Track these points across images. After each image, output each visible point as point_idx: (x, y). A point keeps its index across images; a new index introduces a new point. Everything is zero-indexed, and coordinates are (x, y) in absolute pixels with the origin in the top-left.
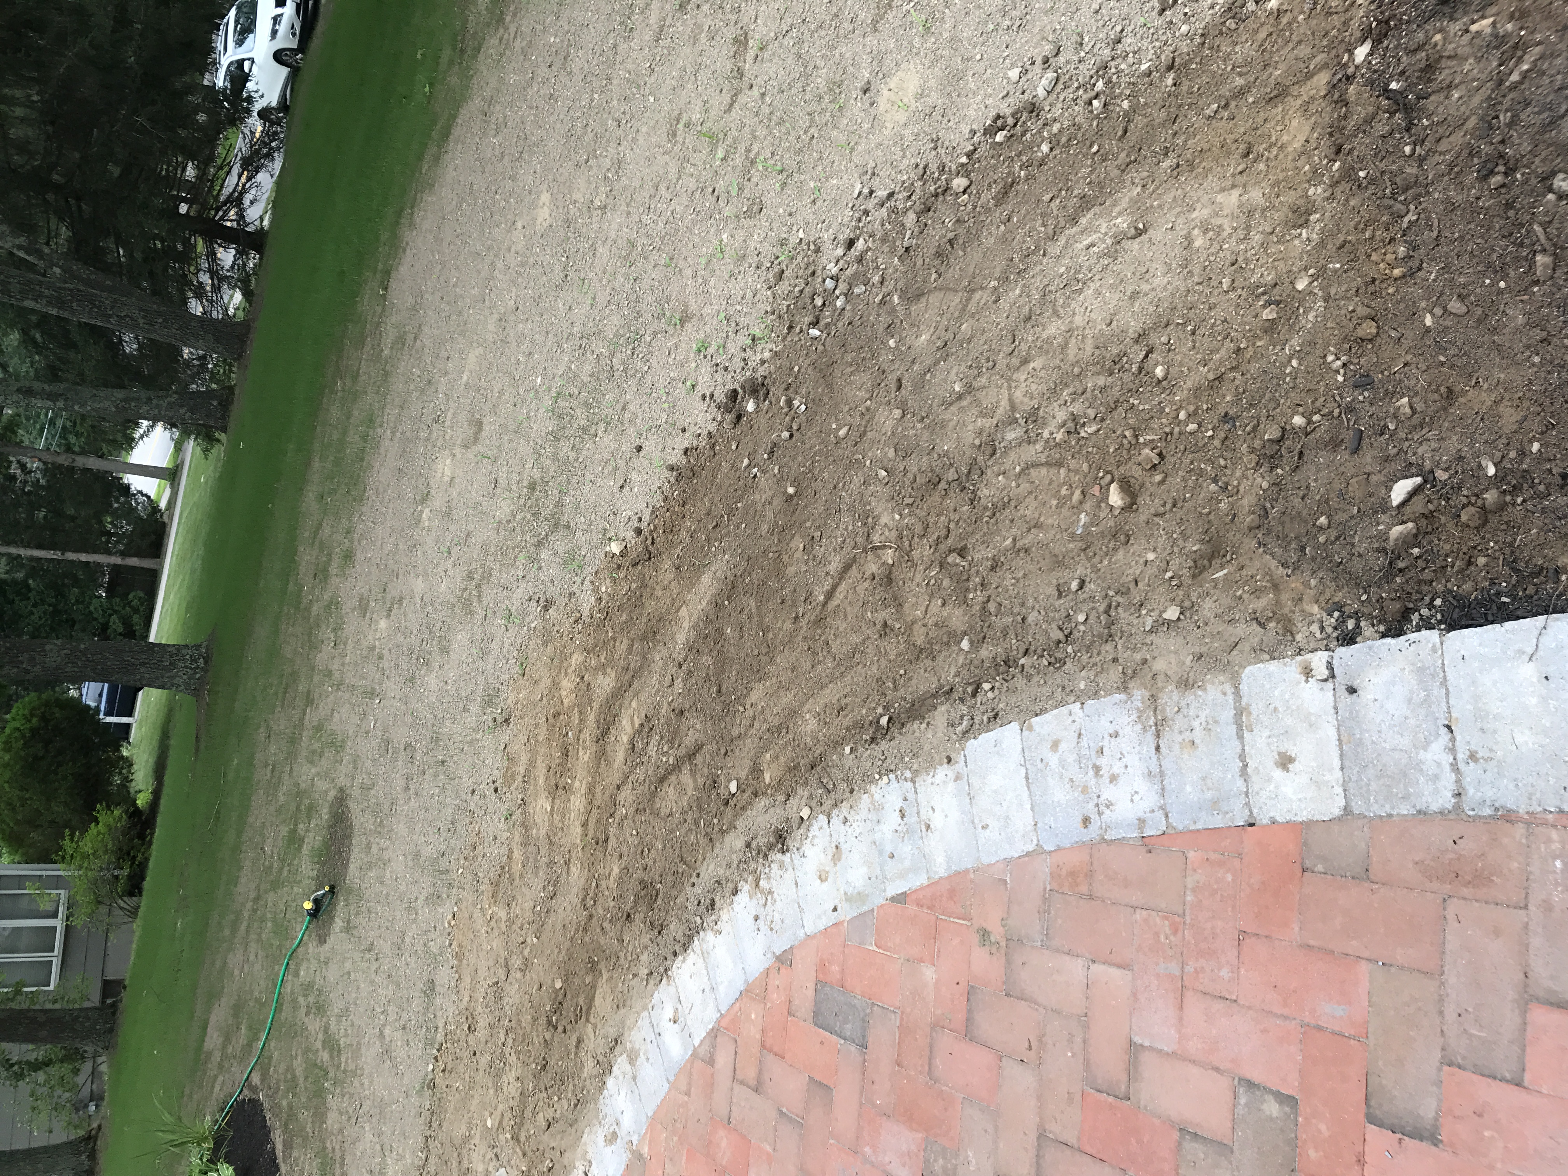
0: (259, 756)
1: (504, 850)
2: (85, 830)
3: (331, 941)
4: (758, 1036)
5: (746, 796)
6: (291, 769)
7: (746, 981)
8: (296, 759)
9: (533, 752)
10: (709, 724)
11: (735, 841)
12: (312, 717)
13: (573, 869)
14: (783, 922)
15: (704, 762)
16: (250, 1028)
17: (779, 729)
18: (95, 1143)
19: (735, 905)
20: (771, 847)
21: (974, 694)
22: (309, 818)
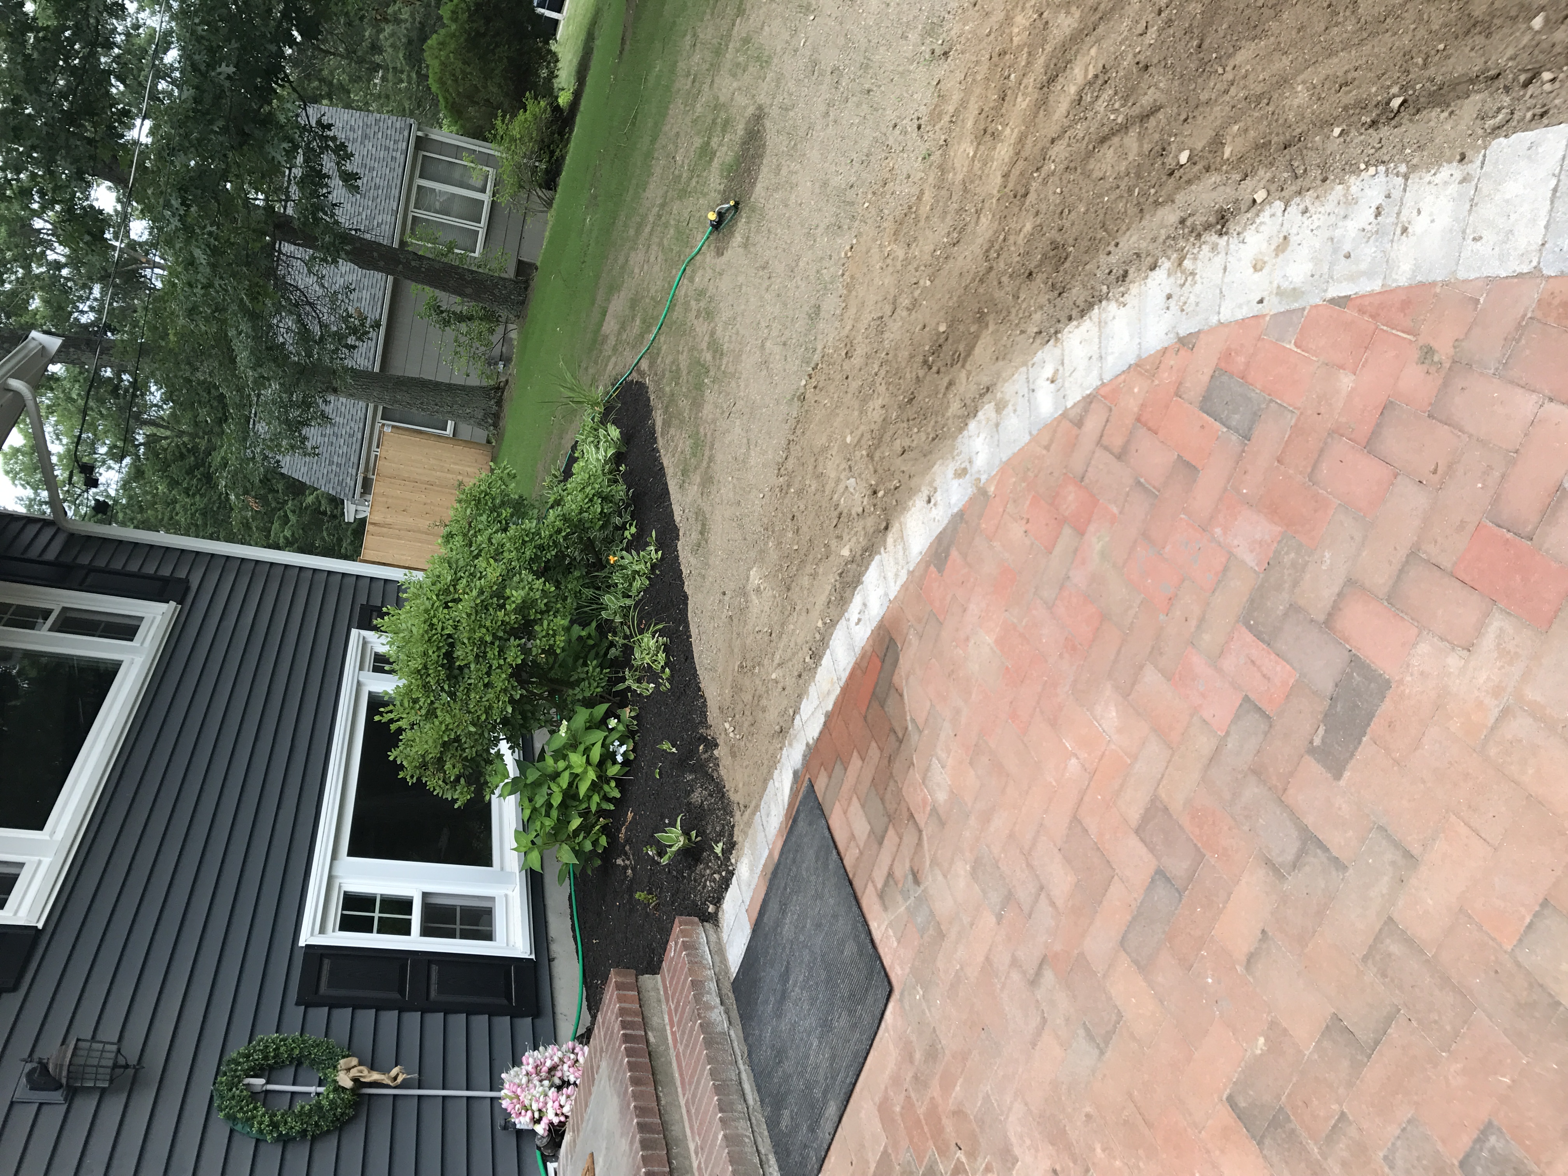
0: (681, 65)
1: (915, 190)
2: (514, 115)
3: (728, 254)
4: (1136, 409)
5: (1196, 168)
6: (712, 81)
7: (1139, 356)
8: (719, 71)
9: (967, 91)
10: (1176, 83)
11: (1169, 216)
12: (740, 29)
13: (983, 219)
14: (1197, 304)
15: (1157, 126)
16: (644, 321)
17: (1259, 98)
18: (503, 393)
19: (1149, 280)
20: (1208, 227)
21: (1526, 84)
22: (724, 131)
